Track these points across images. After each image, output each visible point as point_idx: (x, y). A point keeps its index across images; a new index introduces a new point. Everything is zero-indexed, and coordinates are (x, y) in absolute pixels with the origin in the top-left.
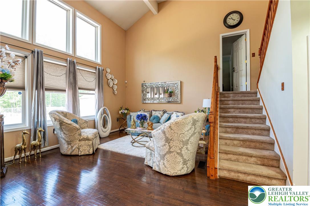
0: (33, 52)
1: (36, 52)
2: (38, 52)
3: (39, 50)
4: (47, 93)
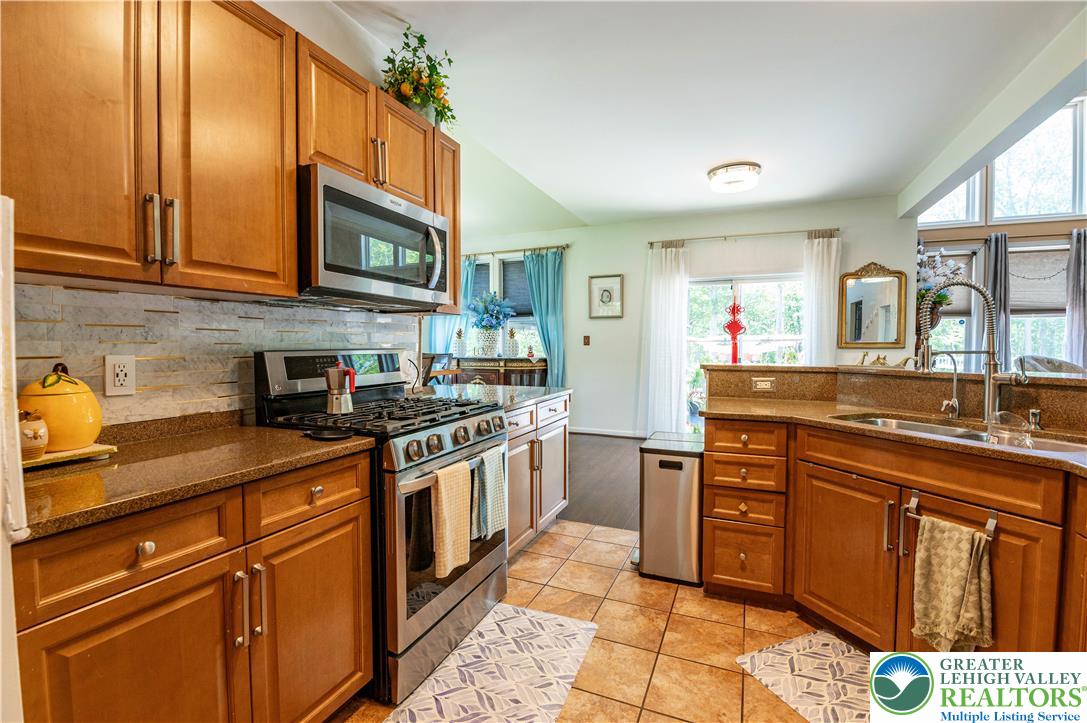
0: (987, 241)
1: (993, 240)
2: (997, 239)
3: (999, 234)
4: (1013, 318)
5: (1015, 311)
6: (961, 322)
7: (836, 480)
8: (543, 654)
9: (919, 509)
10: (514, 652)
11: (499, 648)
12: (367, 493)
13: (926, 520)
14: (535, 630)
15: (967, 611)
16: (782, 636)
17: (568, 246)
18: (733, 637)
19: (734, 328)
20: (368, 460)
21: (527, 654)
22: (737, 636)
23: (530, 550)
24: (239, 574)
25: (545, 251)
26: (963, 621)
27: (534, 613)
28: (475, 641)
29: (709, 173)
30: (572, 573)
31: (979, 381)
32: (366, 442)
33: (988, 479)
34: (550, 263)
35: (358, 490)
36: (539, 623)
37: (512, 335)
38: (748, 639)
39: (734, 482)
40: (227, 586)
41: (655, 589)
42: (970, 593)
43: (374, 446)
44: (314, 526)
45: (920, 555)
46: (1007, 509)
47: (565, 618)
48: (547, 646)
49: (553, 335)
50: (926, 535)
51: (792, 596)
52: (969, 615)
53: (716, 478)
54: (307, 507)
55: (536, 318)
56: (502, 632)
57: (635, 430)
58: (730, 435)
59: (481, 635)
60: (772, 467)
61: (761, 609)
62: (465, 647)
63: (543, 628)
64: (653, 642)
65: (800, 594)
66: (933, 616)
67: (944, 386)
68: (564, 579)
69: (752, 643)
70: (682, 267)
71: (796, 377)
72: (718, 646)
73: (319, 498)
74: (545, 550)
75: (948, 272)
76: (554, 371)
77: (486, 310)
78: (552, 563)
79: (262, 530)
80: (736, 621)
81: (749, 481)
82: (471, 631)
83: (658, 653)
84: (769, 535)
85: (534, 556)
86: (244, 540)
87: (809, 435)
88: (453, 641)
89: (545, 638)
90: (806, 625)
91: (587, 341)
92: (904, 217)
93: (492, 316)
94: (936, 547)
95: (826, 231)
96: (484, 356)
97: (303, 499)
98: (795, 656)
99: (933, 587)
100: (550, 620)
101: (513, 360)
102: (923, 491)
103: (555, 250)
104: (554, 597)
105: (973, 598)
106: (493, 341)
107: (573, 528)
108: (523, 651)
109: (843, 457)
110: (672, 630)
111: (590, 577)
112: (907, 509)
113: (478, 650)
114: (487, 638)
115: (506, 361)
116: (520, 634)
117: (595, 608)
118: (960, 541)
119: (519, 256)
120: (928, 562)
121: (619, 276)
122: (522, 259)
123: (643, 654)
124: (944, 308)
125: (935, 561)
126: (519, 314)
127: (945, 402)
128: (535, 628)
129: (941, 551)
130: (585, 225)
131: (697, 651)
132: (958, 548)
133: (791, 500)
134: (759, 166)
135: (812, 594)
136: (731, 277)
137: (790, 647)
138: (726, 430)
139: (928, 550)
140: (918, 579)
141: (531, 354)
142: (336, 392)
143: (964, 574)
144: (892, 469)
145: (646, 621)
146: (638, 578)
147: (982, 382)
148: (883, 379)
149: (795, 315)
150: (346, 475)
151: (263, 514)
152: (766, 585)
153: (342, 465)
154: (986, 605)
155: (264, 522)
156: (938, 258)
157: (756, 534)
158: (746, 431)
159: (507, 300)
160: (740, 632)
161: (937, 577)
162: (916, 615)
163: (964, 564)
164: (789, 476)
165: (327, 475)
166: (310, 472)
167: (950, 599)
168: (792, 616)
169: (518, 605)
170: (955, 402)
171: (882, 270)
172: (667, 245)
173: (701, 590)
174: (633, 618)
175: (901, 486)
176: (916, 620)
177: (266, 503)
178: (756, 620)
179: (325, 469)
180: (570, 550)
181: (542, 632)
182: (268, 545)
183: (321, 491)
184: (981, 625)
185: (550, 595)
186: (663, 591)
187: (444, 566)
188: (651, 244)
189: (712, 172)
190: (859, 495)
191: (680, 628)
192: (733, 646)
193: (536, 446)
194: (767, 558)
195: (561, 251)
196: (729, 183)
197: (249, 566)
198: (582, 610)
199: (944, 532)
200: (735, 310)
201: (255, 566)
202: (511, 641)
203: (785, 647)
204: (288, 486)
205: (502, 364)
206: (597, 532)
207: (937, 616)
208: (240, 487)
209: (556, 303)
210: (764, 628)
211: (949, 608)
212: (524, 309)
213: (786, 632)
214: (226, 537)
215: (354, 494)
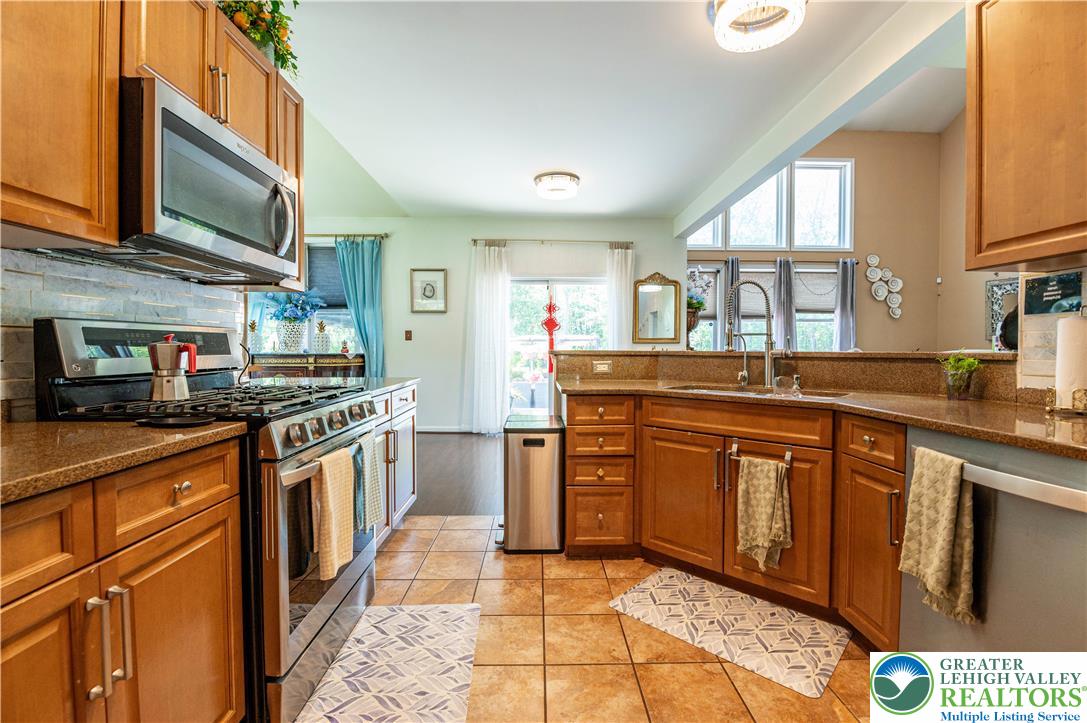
0: (726, 262)
1: (731, 262)
2: (733, 261)
3: (734, 258)
4: (743, 322)
5: (744, 317)
6: (711, 324)
7: (675, 439)
8: (437, 642)
9: (739, 452)
10: (404, 648)
11: (385, 649)
12: (237, 491)
13: (744, 459)
14: (419, 624)
15: (776, 523)
16: (637, 579)
17: (387, 236)
18: (601, 588)
19: (551, 325)
20: (237, 449)
21: (418, 647)
22: (603, 586)
23: (385, 550)
24: (93, 601)
25: (361, 238)
26: (774, 531)
27: (412, 607)
28: (354, 649)
29: (536, 179)
30: (437, 563)
31: (760, 357)
32: (236, 428)
33: (784, 423)
34: (366, 252)
35: (225, 486)
36: (420, 616)
37: (322, 328)
38: (612, 587)
39: (592, 451)
40: (75, 620)
41: (524, 563)
42: (778, 509)
43: (246, 431)
44: (179, 532)
45: (741, 487)
46: (799, 443)
47: (445, 605)
48: (437, 635)
49: (370, 330)
50: (746, 471)
51: (640, 544)
52: (777, 526)
53: (578, 449)
54: (171, 509)
55: (352, 310)
56: (383, 632)
57: (460, 425)
58: (589, 409)
59: (359, 641)
60: (623, 434)
61: (616, 561)
62: (344, 658)
63: (427, 620)
64: (536, 607)
65: (647, 541)
66: (751, 533)
67: (736, 362)
68: (432, 571)
69: (617, 589)
70: (505, 265)
71: (628, 360)
72: (591, 597)
73: (186, 497)
74: (404, 547)
75: (703, 285)
76: (372, 366)
77: (289, 300)
78: (413, 558)
79: (118, 540)
80: (598, 574)
81: (606, 448)
82: (345, 641)
83: (544, 615)
84: (621, 494)
85: (391, 554)
86: (96, 555)
87: (652, 404)
88: (329, 656)
89: (432, 627)
90: (652, 566)
91: (408, 336)
92: (679, 237)
93: (296, 306)
94: (751, 479)
95: (623, 243)
96: (286, 352)
97: (165, 499)
98: (653, 590)
99: (750, 511)
100: (433, 611)
101: (323, 356)
102: (741, 438)
103: (373, 238)
104: (427, 589)
105: (780, 513)
106: (298, 334)
107: (424, 522)
108: (413, 645)
109: (680, 419)
110: (548, 593)
111: (458, 564)
112: (730, 454)
113: (362, 656)
114: (367, 643)
115: (317, 357)
116: (404, 630)
117: (473, 591)
118: (769, 471)
119: (330, 242)
120: (747, 492)
121: (443, 270)
122: (334, 245)
123: (530, 620)
124: (700, 313)
125: (751, 490)
126: (331, 306)
127: (740, 374)
128: (418, 620)
129: (755, 482)
130: (406, 216)
131: (576, 606)
132: (768, 477)
133: (638, 461)
134: (578, 178)
135: (657, 538)
136: (547, 278)
137: (647, 585)
138: (586, 404)
139: (747, 482)
140: (740, 507)
141: (345, 349)
142: (165, 373)
143: (773, 496)
144: (717, 424)
145: (523, 591)
146: (504, 556)
147: (763, 358)
148: (693, 359)
149: (578, 320)
150: (212, 468)
151: (118, 520)
152: (620, 539)
153: (211, 454)
154: (788, 516)
155: (120, 531)
156: (697, 273)
157: (611, 494)
158: (602, 405)
159: (315, 289)
160: (606, 583)
161: (754, 502)
162: (740, 534)
163: (772, 488)
164: (637, 441)
165: (193, 467)
166: (176, 464)
167: (764, 517)
168: (640, 561)
169: (391, 604)
170: (745, 373)
171: (664, 280)
172: (490, 243)
173: (563, 555)
174: (511, 591)
175: (725, 436)
176: (739, 538)
177: (122, 504)
178: (613, 569)
179: (191, 459)
180: (428, 542)
181: (427, 623)
182: (126, 559)
183: (188, 487)
184: (785, 532)
185: (422, 588)
186: (530, 563)
187: (332, 564)
188: (475, 241)
189: (538, 177)
190: (693, 449)
191: (556, 590)
192: (603, 594)
193: (391, 436)
194: (620, 514)
195: (379, 241)
196: (553, 190)
197: (104, 590)
198: (460, 594)
199: (757, 467)
200: (551, 308)
201: (111, 589)
202: (397, 639)
203: (642, 586)
204: (148, 481)
205: (311, 360)
206: (451, 521)
207: (754, 532)
208: (91, 484)
209: (373, 295)
210: (622, 575)
211: (764, 524)
212: (334, 301)
213: (639, 574)
214: (73, 554)
215: (222, 491)
